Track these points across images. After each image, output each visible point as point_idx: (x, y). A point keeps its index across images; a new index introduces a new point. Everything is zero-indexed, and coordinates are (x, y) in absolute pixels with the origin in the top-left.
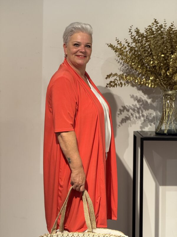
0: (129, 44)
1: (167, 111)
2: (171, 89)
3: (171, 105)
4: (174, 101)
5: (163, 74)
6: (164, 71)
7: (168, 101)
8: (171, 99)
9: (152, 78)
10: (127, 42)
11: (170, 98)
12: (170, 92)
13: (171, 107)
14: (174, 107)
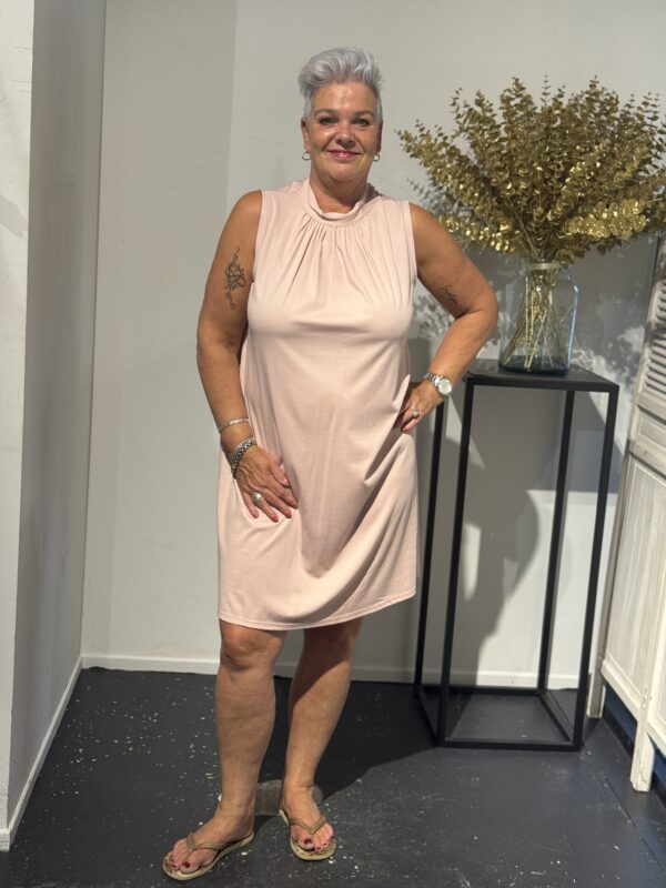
0: (445, 138)
1: (534, 312)
2: (549, 260)
3: (545, 297)
4: (552, 288)
5: (538, 217)
6: (540, 209)
7: (539, 289)
8: (546, 283)
9: (507, 227)
10: (441, 135)
11: (544, 280)
12: (544, 266)
13: (544, 303)
14: (551, 302)
